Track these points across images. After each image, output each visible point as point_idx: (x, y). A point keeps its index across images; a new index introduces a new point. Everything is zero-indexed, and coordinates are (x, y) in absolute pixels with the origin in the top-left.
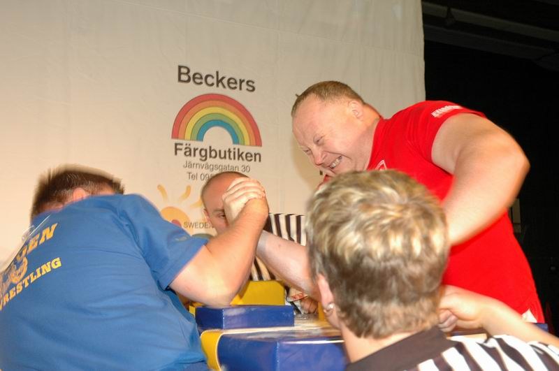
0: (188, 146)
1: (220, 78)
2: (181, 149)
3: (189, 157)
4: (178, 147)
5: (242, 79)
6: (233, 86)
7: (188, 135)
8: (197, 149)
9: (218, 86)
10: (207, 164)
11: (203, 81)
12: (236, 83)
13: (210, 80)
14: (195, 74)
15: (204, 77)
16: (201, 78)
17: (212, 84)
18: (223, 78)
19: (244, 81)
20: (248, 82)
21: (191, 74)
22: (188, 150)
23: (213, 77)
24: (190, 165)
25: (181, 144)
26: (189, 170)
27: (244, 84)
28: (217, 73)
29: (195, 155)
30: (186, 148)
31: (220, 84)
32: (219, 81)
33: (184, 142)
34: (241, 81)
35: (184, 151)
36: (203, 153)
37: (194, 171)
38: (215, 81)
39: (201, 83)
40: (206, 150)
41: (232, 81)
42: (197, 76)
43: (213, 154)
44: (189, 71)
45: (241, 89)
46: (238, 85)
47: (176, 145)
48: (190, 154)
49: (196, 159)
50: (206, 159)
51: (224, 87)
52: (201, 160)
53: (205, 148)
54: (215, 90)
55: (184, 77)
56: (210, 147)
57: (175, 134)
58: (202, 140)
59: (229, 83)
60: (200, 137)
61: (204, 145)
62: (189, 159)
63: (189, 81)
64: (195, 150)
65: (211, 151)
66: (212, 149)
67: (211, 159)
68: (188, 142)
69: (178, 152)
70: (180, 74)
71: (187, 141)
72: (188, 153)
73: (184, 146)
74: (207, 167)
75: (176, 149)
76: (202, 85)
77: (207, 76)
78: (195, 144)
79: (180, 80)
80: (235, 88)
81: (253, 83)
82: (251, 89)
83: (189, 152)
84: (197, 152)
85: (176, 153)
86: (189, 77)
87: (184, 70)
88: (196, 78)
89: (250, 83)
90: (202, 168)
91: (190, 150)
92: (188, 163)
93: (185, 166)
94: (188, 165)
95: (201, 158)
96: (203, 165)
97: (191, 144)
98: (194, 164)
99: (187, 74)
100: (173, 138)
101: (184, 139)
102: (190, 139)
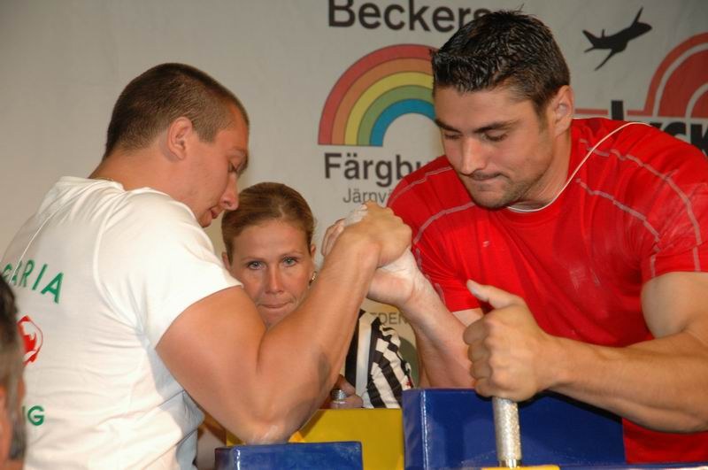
0: (352, 158)
1: (416, 10)
2: (337, 166)
3: (354, 180)
4: (333, 160)
5: (465, 8)
6: (443, 24)
8: (371, 163)
9: (412, 28)
11: (381, 20)
12: (451, 18)
13: (395, 17)
14: (364, 7)
15: (382, 12)
16: (377, 14)
17: (401, 25)
18: (424, 9)
19: (469, 12)
20: (478, 13)
21: (355, 8)
22: (352, 165)
23: (401, 9)
24: (358, 197)
25: (338, 155)
27: (469, 19)
29: (366, 176)
30: (347, 163)
31: (417, 24)
32: (415, 17)
33: (343, 150)
34: (463, 13)
35: (343, 168)
36: (384, 170)
38: (405, 17)
39: (376, 25)
41: (442, 14)
42: (370, 10)
43: (404, 170)
44: (350, 2)
47: (328, 156)
48: (357, 176)
49: (369, 184)
50: (388, 184)
51: (426, 28)
52: (379, 184)
53: (386, 160)
54: (406, 37)
55: (342, 16)
56: (398, 157)
57: (325, 136)
58: (380, 144)
59: (436, 18)
60: (376, 139)
61: (386, 153)
62: (355, 184)
63: (350, 23)
64: (366, 165)
65: (399, 165)
66: (402, 160)
68: (352, 150)
69: (332, 170)
70: (332, 9)
71: (351, 147)
72: (352, 173)
73: (342, 161)
75: (328, 166)
76: (379, 29)
77: (389, 9)
78: (366, 154)
79: (333, 23)
83: (355, 170)
84: (372, 169)
85: (328, 175)
86: (352, 14)
87: (340, 1)
88: (367, 17)
90: (382, 202)
91: (357, 168)
92: (353, 191)
93: (347, 199)
94: (352, 196)
95: (379, 180)
96: (385, 195)
97: (359, 155)
98: (364, 194)
99: (346, 8)
100: (320, 143)
101: (344, 144)
102: (355, 143)
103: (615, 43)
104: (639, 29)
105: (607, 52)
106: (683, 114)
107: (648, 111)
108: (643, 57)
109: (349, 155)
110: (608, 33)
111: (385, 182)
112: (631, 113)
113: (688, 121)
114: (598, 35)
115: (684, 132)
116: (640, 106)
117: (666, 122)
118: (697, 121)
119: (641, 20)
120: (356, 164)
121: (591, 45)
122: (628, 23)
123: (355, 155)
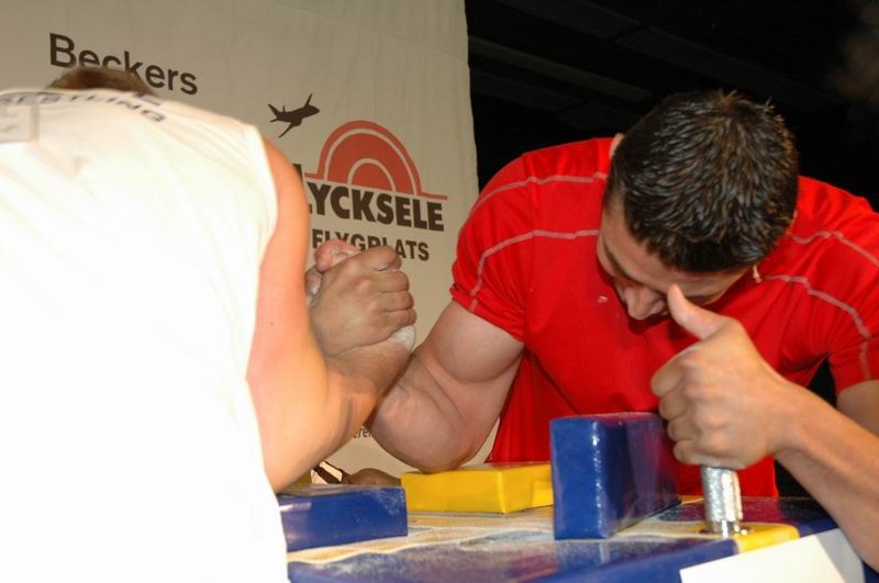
1: (131, 65)
5: (174, 69)
12: (162, 76)
14: (84, 53)
18: (138, 65)
19: (176, 73)
20: (184, 76)
21: (76, 52)
23: (119, 63)
27: (177, 80)
28: (127, 54)
34: (172, 74)
41: (154, 72)
44: (71, 45)
45: (171, 87)
46: (166, 82)
55: (63, 57)
59: (148, 75)
70: (54, 49)
77: (107, 59)
79: (54, 61)
80: (161, 85)
81: (193, 78)
82: (190, 89)
86: (73, 57)
87: (61, 44)
89: (188, 79)
99: (68, 51)
103: (293, 118)
104: (309, 110)
105: (288, 124)
106: (346, 182)
107: (320, 175)
108: (314, 133)
110: (287, 110)
112: (308, 175)
113: (350, 187)
114: (281, 110)
115: (347, 195)
116: (315, 171)
117: (334, 185)
118: (356, 188)
119: (312, 103)
121: (275, 117)
122: (301, 105)
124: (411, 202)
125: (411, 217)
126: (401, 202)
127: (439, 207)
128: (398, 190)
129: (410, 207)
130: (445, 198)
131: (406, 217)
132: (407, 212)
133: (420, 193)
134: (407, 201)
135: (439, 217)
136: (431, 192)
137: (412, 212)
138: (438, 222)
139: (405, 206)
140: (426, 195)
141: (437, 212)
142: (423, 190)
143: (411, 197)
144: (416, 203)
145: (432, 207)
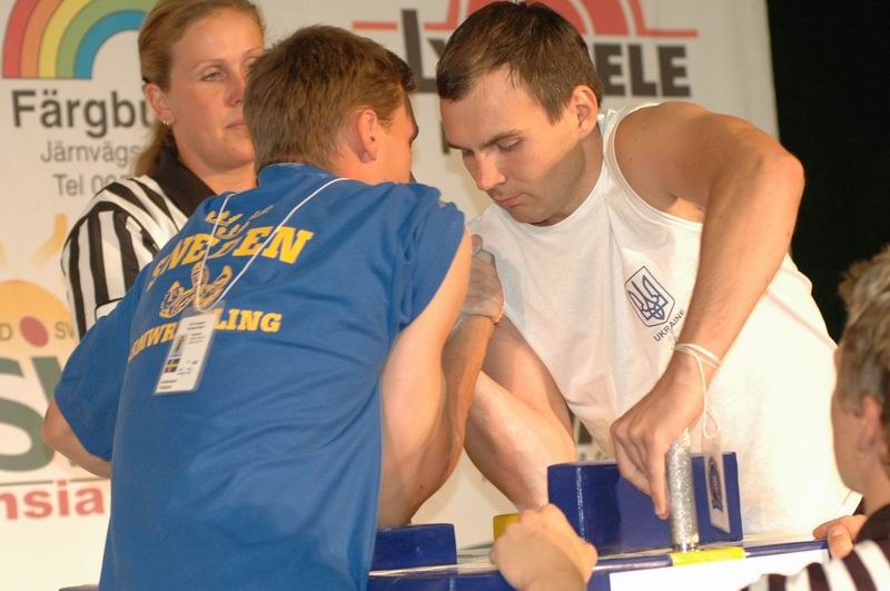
0: (50, 97)
2: (30, 109)
3: (55, 130)
4: (24, 101)
7: (48, 62)
8: (77, 103)
10: (108, 146)
22: (51, 108)
24: (61, 153)
25: (31, 93)
26: (60, 168)
29: (71, 124)
30: (45, 104)
35: (39, 112)
36: (95, 114)
37: (73, 169)
40: (102, 105)
43: (124, 114)
47: (17, 94)
48: (58, 123)
49: (76, 134)
50: (103, 134)
52: (91, 134)
53: (98, 99)
56: (114, 95)
58: (88, 76)
60: (82, 70)
62: (56, 134)
64: (72, 106)
65: (116, 106)
66: (121, 98)
67: (121, 130)
68: (51, 85)
69: (24, 115)
71: (48, 81)
72: (51, 119)
73: (37, 101)
74: (110, 155)
75: (18, 109)
78: (69, 90)
83: (55, 115)
84: (79, 113)
85: (18, 123)
90: (95, 158)
91: (57, 112)
92: (54, 146)
93: (47, 156)
94: (53, 153)
95: (89, 128)
96: (98, 149)
97: (59, 91)
98: (71, 149)
100: (6, 76)
101: (37, 77)
102: (53, 74)
107: (450, 24)
109: (46, 92)
111: (98, 130)
112: (429, 27)
120: (57, 105)
123: (55, 93)
124: (625, 51)
125: (624, 79)
126: (604, 51)
127: (680, 52)
128: (599, 30)
129: (623, 60)
130: (692, 34)
131: (615, 80)
132: (617, 70)
133: (642, 31)
134: (616, 50)
135: (681, 72)
136: (665, 25)
137: (626, 69)
138: (679, 82)
139: (613, 60)
140: (656, 33)
141: (677, 62)
142: (650, 24)
143: (624, 41)
144: (636, 52)
145: (666, 54)
